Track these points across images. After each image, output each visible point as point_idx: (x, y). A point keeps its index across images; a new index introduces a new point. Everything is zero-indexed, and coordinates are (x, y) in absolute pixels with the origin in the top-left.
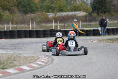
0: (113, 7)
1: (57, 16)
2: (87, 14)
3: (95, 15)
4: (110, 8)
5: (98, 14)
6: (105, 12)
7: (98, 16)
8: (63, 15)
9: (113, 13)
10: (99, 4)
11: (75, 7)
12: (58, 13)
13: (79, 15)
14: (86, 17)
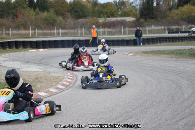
0: (160, 14)
1: (106, 21)
2: (135, 19)
3: (142, 20)
4: (157, 15)
5: (145, 19)
6: (152, 19)
7: (145, 22)
8: (113, 20)
9: (159, 19)
10: (147, 10)
11: (124, 13)
12: (108, 19)
13: (127, 20)
14: (134, 22)
